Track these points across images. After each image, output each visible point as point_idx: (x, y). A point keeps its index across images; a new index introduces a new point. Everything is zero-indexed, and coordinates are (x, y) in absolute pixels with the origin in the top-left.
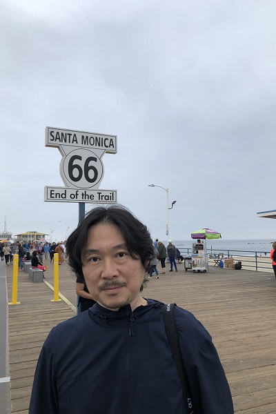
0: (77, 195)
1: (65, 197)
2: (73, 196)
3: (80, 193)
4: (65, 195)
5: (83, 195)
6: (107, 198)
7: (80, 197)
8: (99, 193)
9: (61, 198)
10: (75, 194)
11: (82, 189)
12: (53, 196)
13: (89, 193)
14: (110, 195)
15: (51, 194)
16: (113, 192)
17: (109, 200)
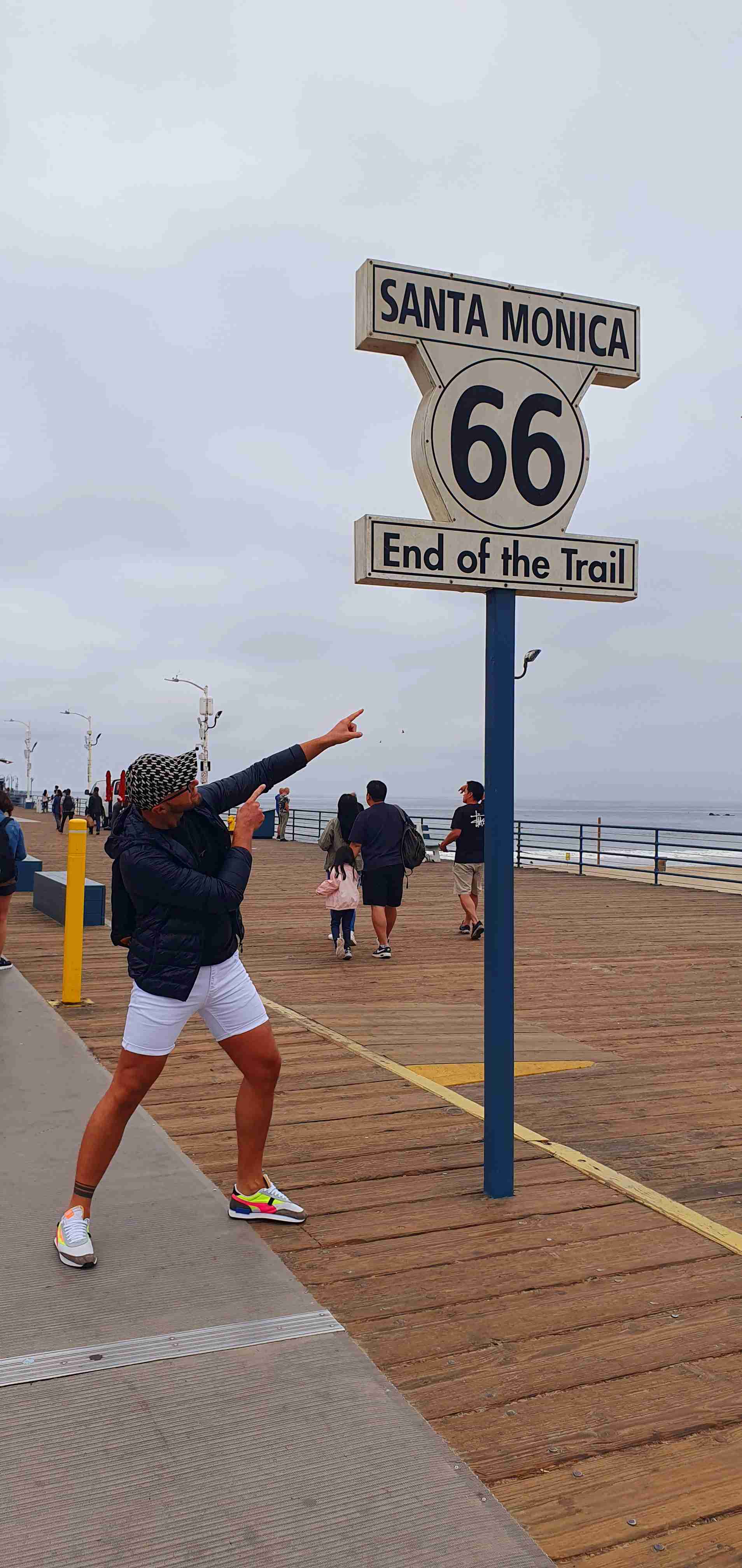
0: (484, 555)
1: (440, 566)
2: (467, 562)
3: (495, 548)
4: (440, 552)
5: (506, 557)
6: (598, 572)
7: (494, 566)
8: (569, 552)
9: (424, 569)
10: (476, 551)
11: (504, 531)
12: (394, 556)
13: (530, 549)
14: (609, 560)
15: (388, 549)
16: (622, 547)
17: (608, 584)
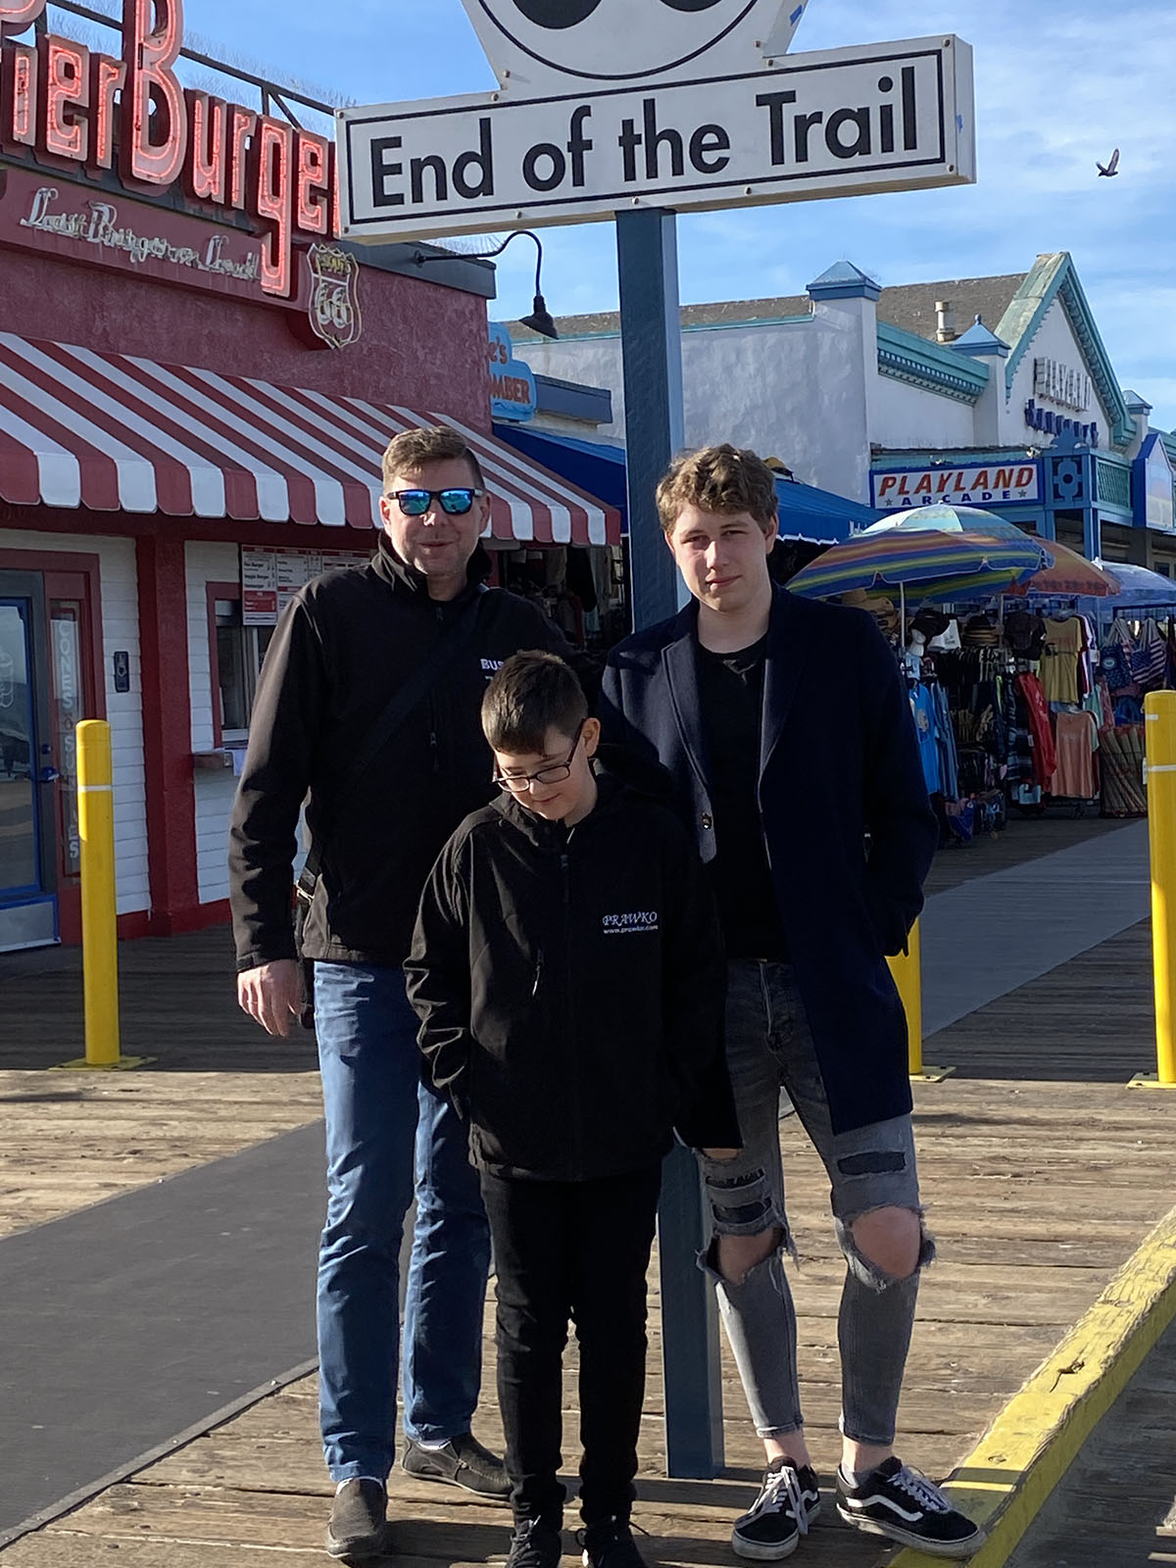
0: (579, 145)
1: (487, 188)
2: (544, 167)
3: (602, 129)
4: (485, 160)
5: (628, 140)
6: (848, 133)
7: (604, 165)
8: (775, 103)
9: (455, 200)
10: (562, 140)
11: (621, 83)
12: (393, 185)
13: (680, 113)
14: (875, 101)
15: (380, 171)
16: (907, 63)
17: (877, 156)
